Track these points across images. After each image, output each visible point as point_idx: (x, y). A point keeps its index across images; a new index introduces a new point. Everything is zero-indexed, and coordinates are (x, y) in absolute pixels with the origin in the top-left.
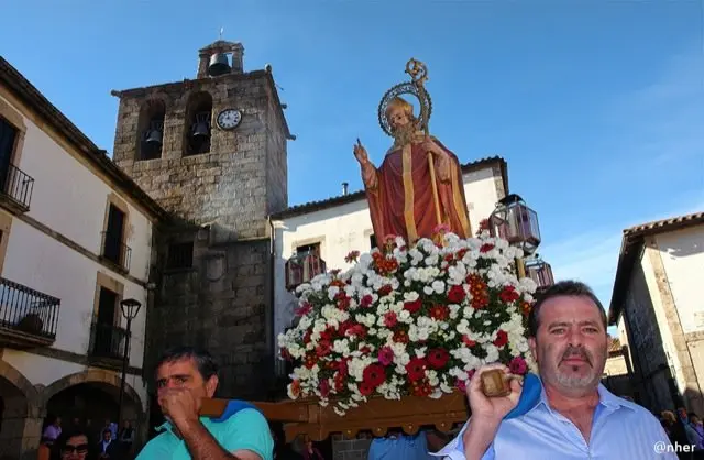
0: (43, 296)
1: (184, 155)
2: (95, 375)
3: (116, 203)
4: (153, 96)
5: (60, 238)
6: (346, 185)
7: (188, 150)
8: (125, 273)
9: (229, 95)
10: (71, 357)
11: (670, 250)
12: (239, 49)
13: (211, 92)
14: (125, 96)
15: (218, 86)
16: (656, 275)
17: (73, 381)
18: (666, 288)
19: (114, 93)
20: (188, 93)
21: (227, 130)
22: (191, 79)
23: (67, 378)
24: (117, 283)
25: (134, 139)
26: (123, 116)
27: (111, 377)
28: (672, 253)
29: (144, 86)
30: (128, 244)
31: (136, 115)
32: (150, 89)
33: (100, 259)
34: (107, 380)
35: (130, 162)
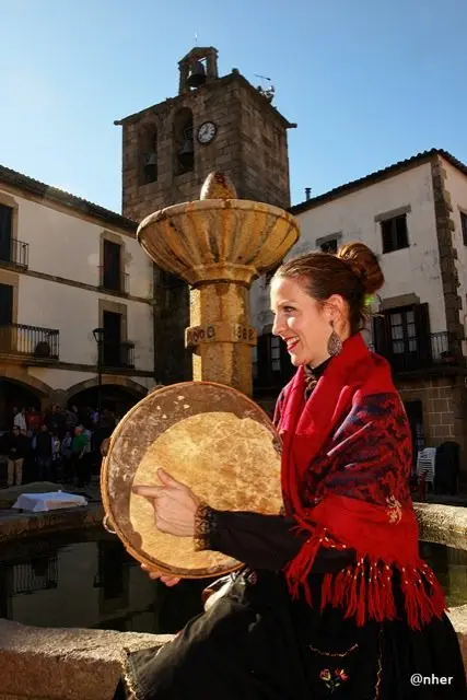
0: (44, 330)
1: (176, 175)
2: (107, 379)
3: (109, 238)
4: (145, 120)
5: (60, 280)
8: (126, 296)
9: (207, 107)
10: (84, 368)
12: (212, 53)
13: (191, 106)
14: (126, 123)
15: (196, 99)
17: (87, 386)
20: (172, 112)
21: (206, 145)
22: (173, 97)
23: (81, 384)
24: (119, 305)
25: (136, 165)
27: (121, 380)
30: (127, 271)
31: (135, 141)
32: (142, 113)
33: (99, 289)
34: (118, 382)
35: (135, 188)
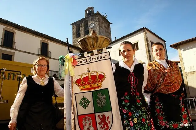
0: (55, 71)
1: (84, 36)
4: (78, 23)
6: (115, 38)
7: (85, 34)
11: (182, 49)
12: (92, 8)
13: (88, 20)
14: (73, 24)
15: (89, 18)
16: (180, 56)
18: (182, 60)
19: (71, 24)
20: (84, 21)
21: (91, 28)
22: (84, 18)
25: (75, 34)
26: (73, 29)
28: (183, 50)
29: (76, 22)
31: (75, 28)
35: (75, 39)
